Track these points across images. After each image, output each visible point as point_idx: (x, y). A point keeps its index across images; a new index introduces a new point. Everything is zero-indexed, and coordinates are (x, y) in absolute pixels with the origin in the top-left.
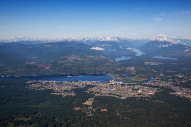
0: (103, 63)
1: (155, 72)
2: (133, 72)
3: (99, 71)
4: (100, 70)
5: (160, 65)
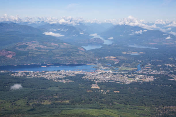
0: (75, 52)
1: (140, 61)
2: (116, 62)
3: (77, 61)
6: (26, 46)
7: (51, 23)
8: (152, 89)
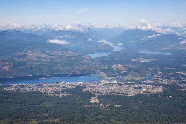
0: (79, 60)
1: (150, 69)
2: (123, 71)
3: (80, 71)
4: (80, 69)
5: (153, 61)
6: (26, 56)
7: (57, 30)
8: (159, 102)
